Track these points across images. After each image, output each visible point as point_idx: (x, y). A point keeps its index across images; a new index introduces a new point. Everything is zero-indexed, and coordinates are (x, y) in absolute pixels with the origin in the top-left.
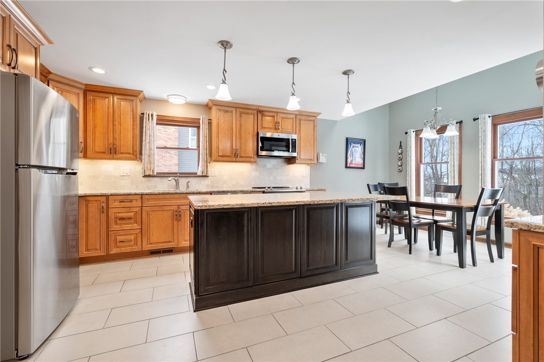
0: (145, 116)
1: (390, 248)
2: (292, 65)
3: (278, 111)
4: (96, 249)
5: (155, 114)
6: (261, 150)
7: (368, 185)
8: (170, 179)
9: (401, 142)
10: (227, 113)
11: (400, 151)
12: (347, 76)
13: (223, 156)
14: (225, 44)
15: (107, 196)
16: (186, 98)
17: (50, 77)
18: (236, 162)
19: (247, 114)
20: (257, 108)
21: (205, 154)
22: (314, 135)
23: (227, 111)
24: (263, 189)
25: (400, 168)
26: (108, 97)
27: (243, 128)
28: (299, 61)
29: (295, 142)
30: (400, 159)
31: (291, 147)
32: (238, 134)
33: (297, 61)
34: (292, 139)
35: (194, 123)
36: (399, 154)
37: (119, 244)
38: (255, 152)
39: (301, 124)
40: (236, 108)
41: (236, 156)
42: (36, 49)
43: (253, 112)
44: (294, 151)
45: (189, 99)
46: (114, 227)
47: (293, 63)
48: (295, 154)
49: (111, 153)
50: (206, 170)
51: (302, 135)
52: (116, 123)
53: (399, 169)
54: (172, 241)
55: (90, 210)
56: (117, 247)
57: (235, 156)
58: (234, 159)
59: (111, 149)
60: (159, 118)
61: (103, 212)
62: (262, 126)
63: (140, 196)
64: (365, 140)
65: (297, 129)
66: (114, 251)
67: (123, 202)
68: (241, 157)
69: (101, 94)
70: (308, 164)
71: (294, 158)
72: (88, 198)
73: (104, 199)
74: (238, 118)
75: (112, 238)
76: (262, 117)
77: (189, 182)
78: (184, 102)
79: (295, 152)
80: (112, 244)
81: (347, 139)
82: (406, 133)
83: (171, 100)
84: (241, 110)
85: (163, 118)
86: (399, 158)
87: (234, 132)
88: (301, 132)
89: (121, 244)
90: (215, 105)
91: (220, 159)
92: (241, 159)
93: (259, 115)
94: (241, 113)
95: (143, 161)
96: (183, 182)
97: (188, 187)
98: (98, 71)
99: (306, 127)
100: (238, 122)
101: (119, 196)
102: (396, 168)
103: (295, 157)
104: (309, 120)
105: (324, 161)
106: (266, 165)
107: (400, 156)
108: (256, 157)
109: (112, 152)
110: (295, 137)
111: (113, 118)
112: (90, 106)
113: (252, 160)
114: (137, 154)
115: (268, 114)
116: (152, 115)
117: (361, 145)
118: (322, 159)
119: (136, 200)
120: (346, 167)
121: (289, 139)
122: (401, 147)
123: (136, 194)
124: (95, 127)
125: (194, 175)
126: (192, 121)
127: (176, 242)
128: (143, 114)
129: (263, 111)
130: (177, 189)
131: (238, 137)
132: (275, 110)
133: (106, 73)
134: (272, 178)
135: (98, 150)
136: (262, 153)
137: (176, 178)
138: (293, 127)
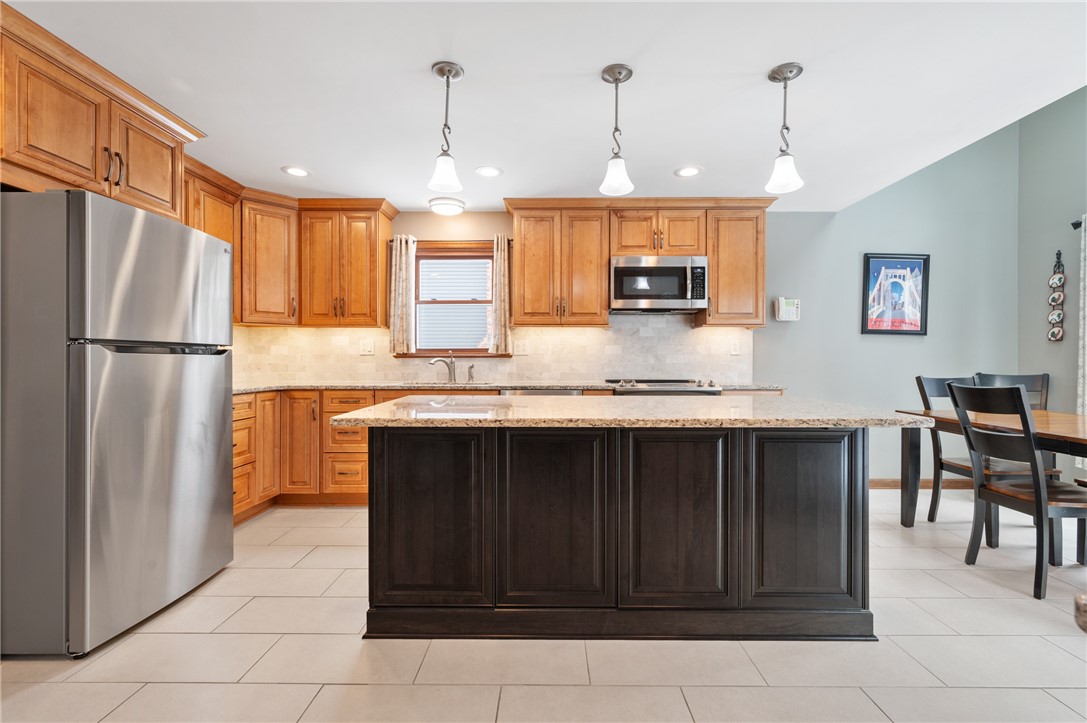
0: (394, 244)
1: (970, 567)
2: (614, 85)
3: (659, 205)
4: (305, 483)
5: (411, 238)
6: (616, 298)
7: (919, 379)
8: (433, 360)
9: (1059, 255)
10: (543, 223)
11: (1055, 280)
12: (782, 84)
13: (533, 314)
14: (445, 69)
15: (320, 391)
16: (463, 203)
17: (244, 194)
18: (561, 325)
19: (586, 219)
20: (608, 203)
22: (756, 253)
23: (542, 219)
24: (614, 385)
25: (1056, 330)
26: (331, 218)
27: (576, 250)
28: (630, 73)
29: (704, 274)
30: (1058, 305)
31: (689, 286)
32: (565, 266)
33: (624, 73)
34: (693, 268)
35: (483, 251)
36: (1054, 290)
37: (339, 478)
38: (605, 303)
39: (721, 229)
40: (560, 209)
41: (561, 311)
42: (173, 150)
43: (598, 213)
44: (699, 294)
45: (469, 205)
46: (330, 445)
47: (617, 81)
48: (701, 304)
49: (336, 315)
50: (503, 344)
51: (723, 255)
52: (345, 262)
53: (1053, 335)
55: (296, 413)
56: (336, 483)
57: (560, 314)
58: (557, 319)
59: (335, 309)
60: (421, 246)
61: (315, 419)
62: (620, 243)
63: (372, 392)
64: (929, 256)
65: (710, 243)
66: (330, 489)
67: (344, 402)
68: (573, 314)
69: (321, 214)
70: (748, 326)
71: (702, 311)
72: (293, 393)
73: (315, 396)
74: (566, 230)
75: (328, 465)
76: (620, 224)
77: (472, 367)
78: (461, 210)
79: (704, 298)
80: (328, 477)
81: (867, 258)
82: (1076, 225)
83: (438, 209)
84: (572, 213)
85: (428, 246)
86: (1054, 300)
87: (557, 261)
88: (721, 249)
89: (342, 478)
90: (516, 209)
91: (528, 319)
92: (573, 319)
93: (614, 218)
94: (573, 219)
95: (391, 328)
96: (462, 366)
97: (471, 377)
98: (297, 172)
99: (734, 238)
100: (566, 240)
101: (338, 392)
102: (1043, 332)
103: (704, 310)
104: (741, 219)
105: (793, 318)
106: (638, 331)
107: (1056, 295)
108: (607, 312)
109: (338, 313)
110: (701, 261)
111: (340, 255)
112: (306, 235)
113: (597, 319)
114: (375, 315)
115: (634, 214)
116: (407, 242)
117: (912, 271)
118: (787, 311)
119: (365, 399)
120: (865, 330)
121: (685, 268)
122: (1059, 266)
123: (364, 389)
124: (313, 271)
125: (481, 354)
126: (480, 246)
128: (392, 241)
129: (622, 210)
130: (450, 380)
131: (565, 271)
132: (652, 205)
133: (309, 175)
134: (652, 360)
135: (317, 310)
136: (617, 304)
137: (448, 360)
138: (698, 240)
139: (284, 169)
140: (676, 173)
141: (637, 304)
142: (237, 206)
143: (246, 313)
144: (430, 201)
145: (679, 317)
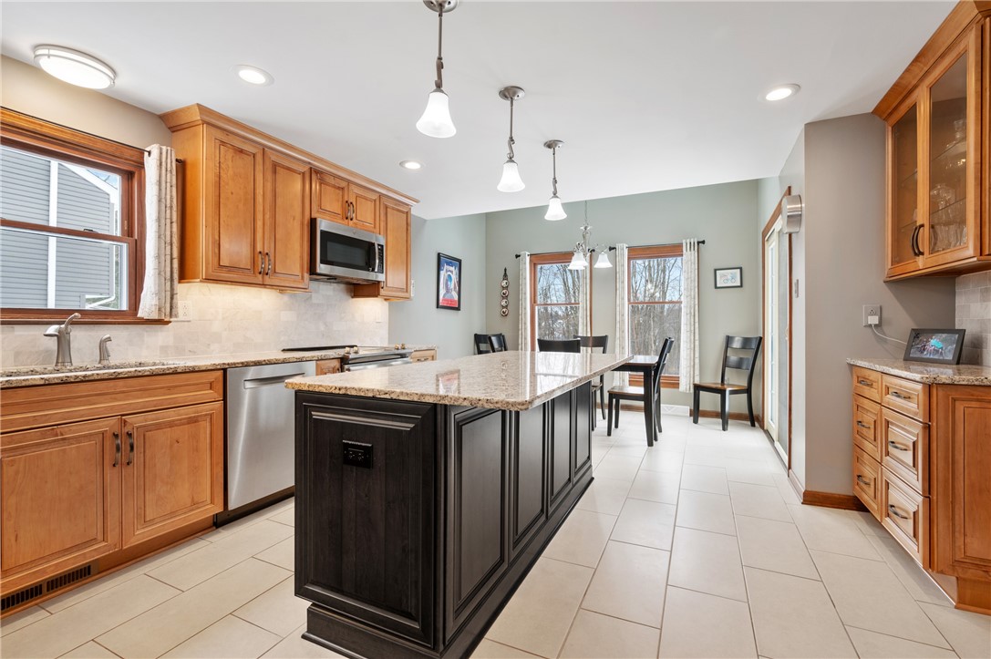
3: (350, 178)
6: (321, 262)
9: (505, 270)
10: (244, 156)
11: (504, 283)
13: (229, 268)
18: (263, 285)
19: (289, 169)
20: (310, 160)
21: (168, 257)
22: (407, 242)
23: (242, 151)
25: (504, 310)
27: (279, 201)
29: (383, 250)
30: (505, 297)
31: (377, 260)
32: (267, 216)
34: (378, 245)
36: (504, 288)
38: (307, 266)
39: (388, 216)
40: (263, 147)
41: (264, 270)
43: (301, 167)
44: (381, 269)
48: (382, 278)
50: (168, 305)
51: (390, 238)
53: (503, 312)
54: (100, 537)
57: (258, 272)
58: (258, 278)
62: (319, 205)
64: (461, 261)
65: (382, 223)
68: (276, 274)
71: (377, 284)
74: (269, 176)
76: (320, 185)
77: (106, 339)
79: (382, 272)
81: (439, 256)
82: (517, 256)
84: (275, 156)
86: (504, 294)
87: (260, 207)
88: (388, 232)
91: (224, 274)
92: (276, 280)
93: (315, 178)
94: (276, 165)
99: (395, 225)
100: (269, 185)
102: (498, 311)
103: (379, 282)
104: (399, 210)
107: (504, 291)
108: (307, 276)
110: (381, 241)
113: (299, 283)
115: (331, 180)
117: (455, 268)
121: (372, 244)
122: (505, 276)
127: (113, 536)
129: (322, 173)
131: (268, 222)
132: (346, 176)
134: (322, 328)
136: (322, 268)
138: (375, 220)
140: (402, 164)
145: (342, 286)
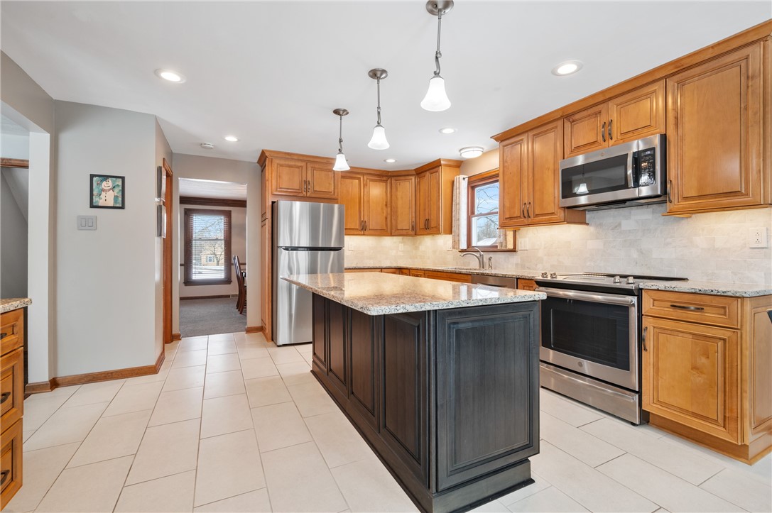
6: (563, 198)
10: (516, 146)
13: (510, 218)
16: (483, 148)
18: (529, 225)
19: (545, 133)
20: (560, 113)
23: (516, 144)
26: (426, 176)
27: (538, 161)
31: (630, 174)
34: (638, 152)
40: (528, 131)
43: (554, 125)
49: (426, 229)
52: (429, 199)
58: (525, 221)
59: (425, 225)
62: (572, 145)
65: (671, 116)
68: (536, 215)
69: (422, 175)
77: (490, 259)
83: (465, 155)
84: (535, 132)
87: (525, 174)
90: (501, 142)
91: (508, 223)
93: (568, 125)
94: (536, 136)
95: (453, 234)
97: (490, 266)
98: (391, 160)
100: (531, 155)
104: (719, 71)
106: (620, 225)
109: (426, 227)
111: (428, 195)
112: (418, 187)
113: (554, 218)
121: (627, 155)
124: (420, 206)
130: (481, 269)
133: (396, 161)
135: (421, 227)
137: (478, 255)
138: (655, 117)
139: (385, 161)
140: (554, 74)
141: (577, 201)
142: (389, 181)
143: (393, 231)
144: (460, 150)
